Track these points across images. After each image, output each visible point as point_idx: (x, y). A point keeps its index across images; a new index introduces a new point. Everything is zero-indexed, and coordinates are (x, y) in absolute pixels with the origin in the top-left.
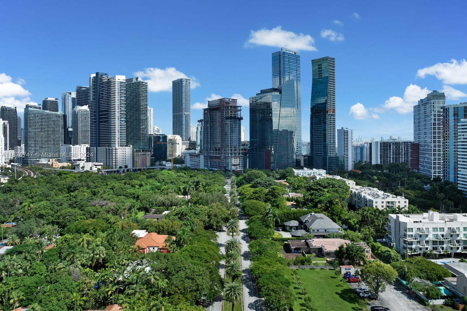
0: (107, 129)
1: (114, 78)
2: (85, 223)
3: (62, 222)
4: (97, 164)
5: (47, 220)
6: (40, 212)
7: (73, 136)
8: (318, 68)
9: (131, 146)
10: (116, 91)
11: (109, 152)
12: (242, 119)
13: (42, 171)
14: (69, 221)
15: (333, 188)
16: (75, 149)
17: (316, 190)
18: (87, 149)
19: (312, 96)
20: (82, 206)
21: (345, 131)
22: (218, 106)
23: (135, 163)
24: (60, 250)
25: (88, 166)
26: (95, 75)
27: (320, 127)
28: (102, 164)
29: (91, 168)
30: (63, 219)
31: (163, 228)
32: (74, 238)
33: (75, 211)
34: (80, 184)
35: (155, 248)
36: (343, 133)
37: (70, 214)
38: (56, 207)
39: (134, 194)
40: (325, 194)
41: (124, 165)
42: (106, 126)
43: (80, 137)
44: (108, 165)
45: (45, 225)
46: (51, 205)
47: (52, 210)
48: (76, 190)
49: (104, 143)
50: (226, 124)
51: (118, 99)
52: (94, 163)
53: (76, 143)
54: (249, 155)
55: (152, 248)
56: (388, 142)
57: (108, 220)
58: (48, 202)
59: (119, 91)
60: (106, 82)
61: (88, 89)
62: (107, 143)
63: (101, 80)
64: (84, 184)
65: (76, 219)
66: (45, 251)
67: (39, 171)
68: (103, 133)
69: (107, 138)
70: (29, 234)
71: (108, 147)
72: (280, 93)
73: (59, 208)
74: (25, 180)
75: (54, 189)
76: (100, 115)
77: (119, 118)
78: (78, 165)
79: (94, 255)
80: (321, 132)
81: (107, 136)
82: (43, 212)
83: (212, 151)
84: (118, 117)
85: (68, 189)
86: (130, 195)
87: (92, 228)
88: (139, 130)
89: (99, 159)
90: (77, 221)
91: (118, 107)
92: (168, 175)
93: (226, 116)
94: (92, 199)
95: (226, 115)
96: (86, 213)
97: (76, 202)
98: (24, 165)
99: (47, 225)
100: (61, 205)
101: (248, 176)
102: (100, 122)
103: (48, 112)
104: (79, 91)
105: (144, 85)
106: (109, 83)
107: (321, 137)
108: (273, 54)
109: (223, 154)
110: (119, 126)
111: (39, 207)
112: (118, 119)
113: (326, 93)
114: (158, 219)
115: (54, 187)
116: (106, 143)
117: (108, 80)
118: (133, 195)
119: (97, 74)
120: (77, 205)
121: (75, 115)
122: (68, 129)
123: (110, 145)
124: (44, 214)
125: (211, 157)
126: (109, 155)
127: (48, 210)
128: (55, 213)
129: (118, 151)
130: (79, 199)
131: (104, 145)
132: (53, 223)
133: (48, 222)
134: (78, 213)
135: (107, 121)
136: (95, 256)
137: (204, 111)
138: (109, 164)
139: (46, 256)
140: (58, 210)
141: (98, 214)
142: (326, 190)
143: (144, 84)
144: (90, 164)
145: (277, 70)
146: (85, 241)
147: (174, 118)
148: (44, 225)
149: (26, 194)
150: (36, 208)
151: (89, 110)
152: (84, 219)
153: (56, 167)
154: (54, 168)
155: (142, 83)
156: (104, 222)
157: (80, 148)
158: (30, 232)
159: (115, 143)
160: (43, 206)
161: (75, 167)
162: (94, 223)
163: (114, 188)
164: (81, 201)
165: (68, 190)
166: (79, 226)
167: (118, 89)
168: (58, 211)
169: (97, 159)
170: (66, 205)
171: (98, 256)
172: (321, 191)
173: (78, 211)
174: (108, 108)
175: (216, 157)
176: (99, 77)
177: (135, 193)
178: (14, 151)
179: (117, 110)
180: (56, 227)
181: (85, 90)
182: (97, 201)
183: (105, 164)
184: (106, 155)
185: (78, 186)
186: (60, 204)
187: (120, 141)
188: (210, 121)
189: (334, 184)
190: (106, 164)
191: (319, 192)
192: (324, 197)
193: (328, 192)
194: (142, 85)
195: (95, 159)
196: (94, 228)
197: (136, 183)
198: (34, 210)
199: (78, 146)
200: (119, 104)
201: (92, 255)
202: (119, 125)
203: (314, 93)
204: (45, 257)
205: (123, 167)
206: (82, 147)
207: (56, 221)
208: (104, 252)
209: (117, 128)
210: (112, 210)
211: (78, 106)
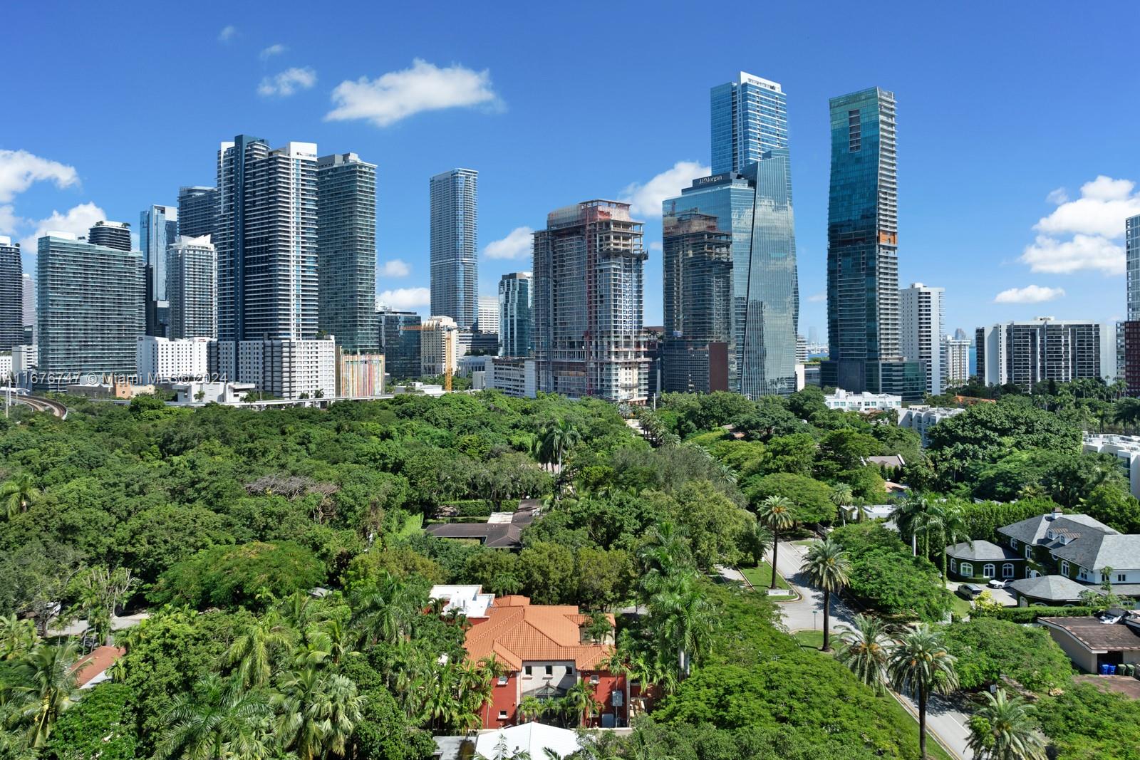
0: (266, 291)
1: (285, 148)
2: (236, 557)
3: (147, 555)
4: (238, 386)
5: (90, 545)
6: (65, 516)
7: (169, 319)
8: (847, 119)
9: (332, 337)
10: (292, 186)
11: (272, 353)
12: (646, 258)
13: (84, 407)
14: (174, 550)
15: (1030, 433)
16: (176, 351)
17: (976, 441)
18: (210, 346)
19: (831, 199)
20: (218, 495)
21: (920, 293)
22: (578, 221)
23: (343, 383)
24: (143, 698)
25: (213, 392)
26: (232, 144)
27: (856, 281)
28: (252, 386)
29: (222, 397)
30: (149, 543)
31: (545, 574)
32: (209, 634)
33: (194, 512)
34: (200, 431)
35: (555, 669)
36: (916, 300)
37: (177, 525)
38: (125, 498)
39: (383, 456)
40: (1011, 453)
41: (314, 388)
42: (262, 282)
43: (189, 320)
44: (269, 389)
45: (82, 568)
46: (105, 491)
47: (108, 510)
48: (185, 448)
49: (258, 330)
50: (601, 271)
51: (298, 209)
52: (231, 384)
53: (178, 334)
54: (662, 359)
55: (544, 669)
56: (1029, 326)
57: (316, 548)
58: (96, 484)
59: (300, 187)
60: (262, 161)
61: (210, 194)
62: (266, 330)
63: (251, 155)
64: (212, 430)
65: (199, 544)
66: (66, 703)
67: (77, 406)
68: (255, 301)
69: (267, 315)
70: (15, 606)
71: (270, 339)
72: (753, 183)
73: (133, 502)
74: (32, 424)
75: (119, 446)
76: (245, 252)
77: (300, 259)
78: (186, 390)
79: (305, 721)
80: (859, 295)
81: (266, 310)
82: (74, 517)
83: (559, 350)
84: (298, 257)
85: (161, 447)
86: (370, 460)
87: (265, 577)
88: (352, 296)
89: (244, 375)
90: (202, 552)
91: (297, 228)
92: (462, 406)
93: (601, 250)
94: (250, 472)
95: (601, 246)
96: (234, 521)
97: (193, 484)
98: (38, 392)
99: (90, 565)
100: (142, 492)
101: (704, 408)
102: (245, 271)
103: (104, 248)
104: (187, 202)
105: (365, 173)
106: (272, 164)
107: (859, 310)
108: (713, 90)
109: (594, 354)
110: (301, 283)
111: (60, 499)
112: (298, 262)
113: (872, 189)
114: (482, 540)
115: (118, 440)
116: (262, 330)
117: (270, 154)
118: (381, 462)
119: (239, 140)
120: (198, 491)
121: (176, 263)
122: (156, 303)
123: (275, 334)
124: (80, 524)
125: (559, 367)
126: (272, 363)
127: (92, 509)
128: (120, 519)
129: (296, 349)
130: (207, 470)
131: (259, 335)
132: (111, 558)
133: (93, 554)
134: (206, 520)
135: (266, 269)
136: (314, 726)
137: (536, 239)
138: (272, 387)
139: (72, 731)
140: (131, 508)
141: (280, 523)
142: (1007, 440)
143: (367, 170)
144: (219, 388)
145: (724, 134)
146: (260, 649)
147: (433, 274)
148: (75, 565)
149: (25, 461)
150: (49, 503)
151: (212, 247)
152: (228, 542)
153: (125, 396)
154: (120, 399)
155: (361, 166)
156: (306, 552)
157: (189, 347)
158: (21, 595)
159: (288, 329)
160: (74, 494)
161: (177, 395)
162: (269, 557)
163: (310, 442)
164: (214, 478)
165: (161, 451)
166: (213, 572)
167: (297, 180)
168: (130, 513)
169: (237, 373)
170: (158, 491)
171: (327, 725)
172: (992, 442)
173: (206, 511)
174: (271, 232)
175: (571, 366)
176: (245, 148)
177: (389, 454)
178: (10, 358)
179: (294, 238)
180: (123, 574)
181: (201, 197)
182: (269, 478)
183: (261, 388)
184: (264, 363)
185: (194, 437)
186: (137, 490)
187: (301, 322)
188: (555, 267)
189: (1032, 422)
190: (264, 388)
191: (985, 448)
192: (1008, 462)
193: (1018, 445)
194: (361, 172)
195: (233, 374)
196: (272, 578)
197: (370, 429)
198: (42, 511)
199: (184, 341)
200: (300, 220)
201: (298, 718)
202: (301, 278)
203: (838, 188)
204: (66, 739)
205: (310, 394)
206: (197, 344)
207: (122, 549)
208: (355, 704)
209: (295, 288)
210: (324, 509)
211: (184, 238)
